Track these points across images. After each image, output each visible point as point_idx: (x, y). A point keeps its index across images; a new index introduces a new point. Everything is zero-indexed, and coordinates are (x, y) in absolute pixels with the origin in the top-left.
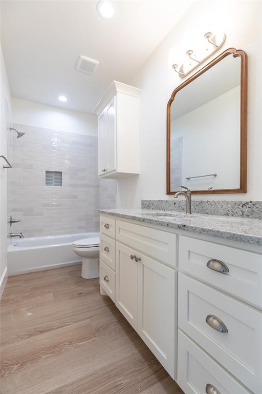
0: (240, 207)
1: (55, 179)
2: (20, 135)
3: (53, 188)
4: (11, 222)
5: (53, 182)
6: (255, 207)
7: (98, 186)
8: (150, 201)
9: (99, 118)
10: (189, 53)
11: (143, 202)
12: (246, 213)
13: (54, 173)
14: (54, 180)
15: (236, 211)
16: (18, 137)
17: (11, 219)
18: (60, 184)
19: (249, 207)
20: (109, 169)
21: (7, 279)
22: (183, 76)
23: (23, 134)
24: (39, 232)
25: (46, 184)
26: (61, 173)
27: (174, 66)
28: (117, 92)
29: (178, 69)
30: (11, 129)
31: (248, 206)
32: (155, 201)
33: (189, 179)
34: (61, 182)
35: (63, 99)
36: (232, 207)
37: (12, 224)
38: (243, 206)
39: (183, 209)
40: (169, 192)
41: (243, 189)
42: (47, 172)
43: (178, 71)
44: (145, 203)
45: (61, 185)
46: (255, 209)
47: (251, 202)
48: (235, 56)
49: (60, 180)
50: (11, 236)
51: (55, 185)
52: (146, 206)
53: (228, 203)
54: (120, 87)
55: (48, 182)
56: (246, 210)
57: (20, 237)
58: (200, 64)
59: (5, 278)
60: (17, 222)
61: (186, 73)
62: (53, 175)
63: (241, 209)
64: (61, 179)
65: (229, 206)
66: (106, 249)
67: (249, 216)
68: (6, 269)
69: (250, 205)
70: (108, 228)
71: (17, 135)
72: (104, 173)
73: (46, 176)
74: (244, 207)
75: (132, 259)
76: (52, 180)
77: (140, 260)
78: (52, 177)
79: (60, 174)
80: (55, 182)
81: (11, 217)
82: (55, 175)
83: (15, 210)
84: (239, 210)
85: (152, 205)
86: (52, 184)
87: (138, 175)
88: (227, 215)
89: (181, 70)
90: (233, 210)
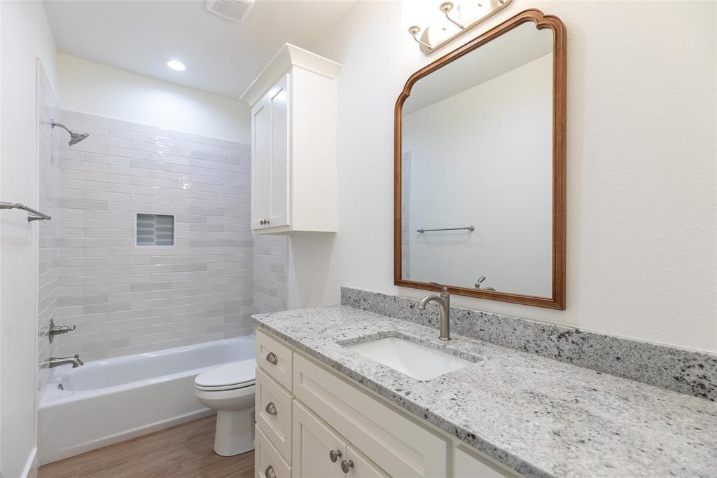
0: (554, 337)
1: (158, 229)
2: (76, 138)
3: (154, 250)
4: (52, 333)
5: (154, 237)
6: (586, 345)
7: (250, 243)
8: (360, 292)
9: (254, 111)
10: (445, 8)
11: (343, 289)
12: (566, 353)
13: (156, 219)
14: (156, 233)
15: (544, 344)
16: (71, 143)
17: (52, 325)
18: (169, 240)
19: (573, 342)
20: (274, 219)
21: (36, 473)
22: (428, 51)
23: (84, 137)
24: (120, 345)
25: (138, 240)
26: (173, 217)
27: (413, 30)
28: (292, 65)
29: (419, 36)
30: (54, 125)
31: (570, 339)
32: (369, 294)
33: (422, 232)
34: (172, 237)
35: (176, 65)
36: (536, 336)
37: (56, 337)
38: (559, 337)
39: (430, 321)
40: (398, 281)
41: (558, 300)
42: (140, 216)
43: (419, 39)
44: (349, 294)
45: (172, 244)
46: (585, 348)
47: (577, 331)
48: (540, 27)
49: (169, 233)
50: (52, 365)
51: (158, 244)
52: (351, 301)
53: (526, 326)
54: (298, 56)
55: (143, 238)
56: (566, 346)
57: (75, 366)
58: (465, 31)
59: (31, 470)
60: (66, 331)
61: (433, 45)
62: (154, 222)
63: (557, 343)
64: (172, 230)
65: (530, 332)
66: (270, 409)
67: (574, 361)
68: (35, 451)
69: (576, 337)
70: (275, 363)
71: (70, 139)
72: (263, 226)
73: (138, 225)
74: (563, 339)
75: (334, 460)
76: (152, 233)
77: (352, 465)
78: (152, 226)
79: (170, 220)
80: (159, 237)
81: (52, 320)
82: (158, 223)
83: (62, 302)
84: (552, 344)
85: (362, 302)
86: (151, 240)
87: (333, 234)
88: (525, 349)
89: (425, 38)
90: (539, 342)
